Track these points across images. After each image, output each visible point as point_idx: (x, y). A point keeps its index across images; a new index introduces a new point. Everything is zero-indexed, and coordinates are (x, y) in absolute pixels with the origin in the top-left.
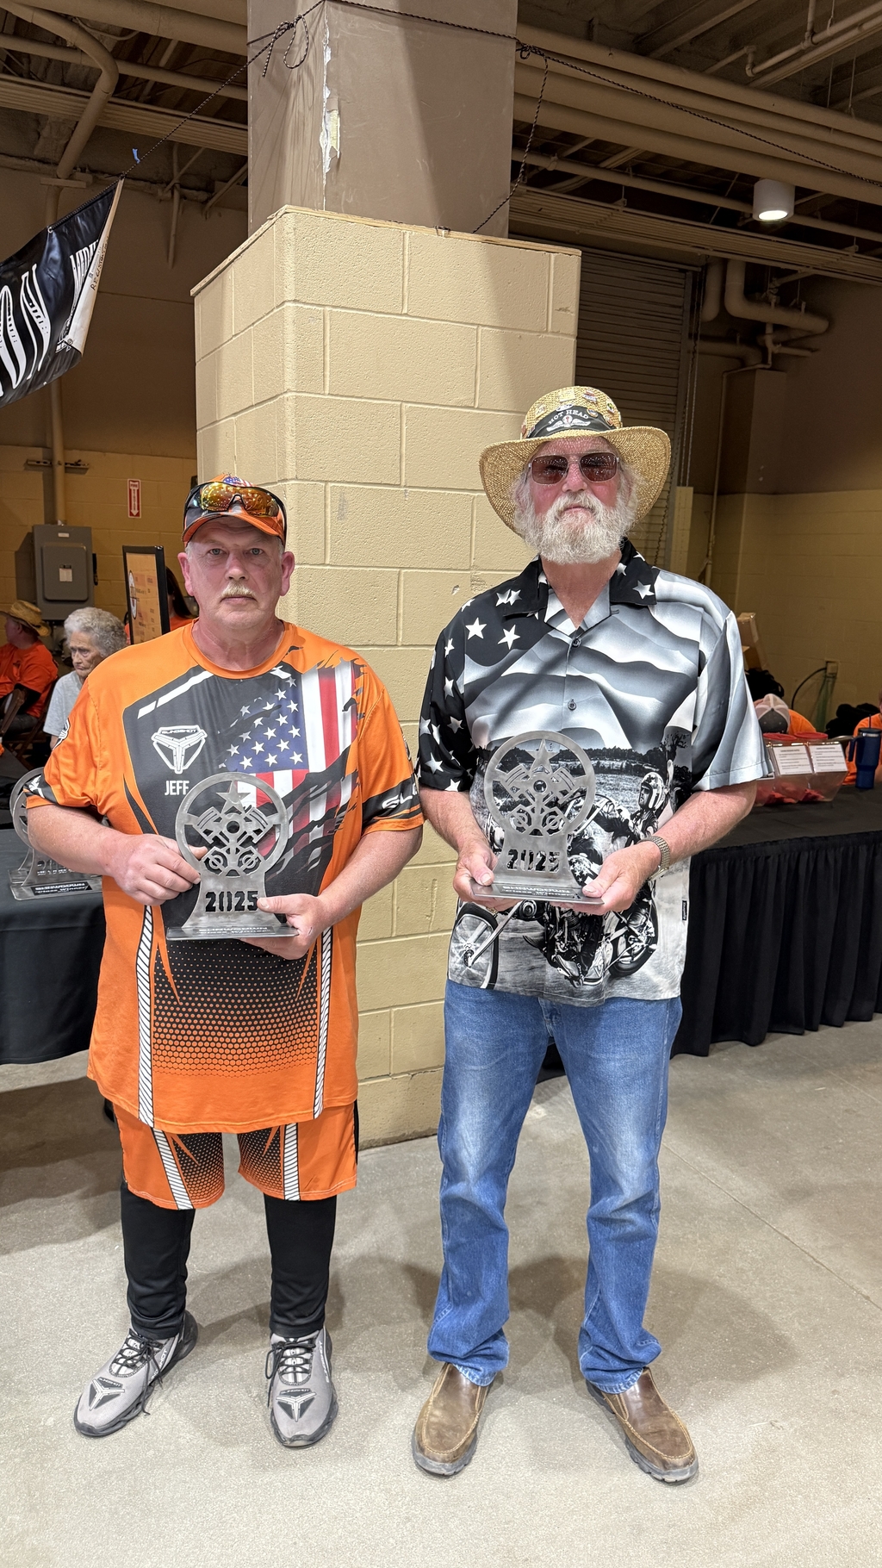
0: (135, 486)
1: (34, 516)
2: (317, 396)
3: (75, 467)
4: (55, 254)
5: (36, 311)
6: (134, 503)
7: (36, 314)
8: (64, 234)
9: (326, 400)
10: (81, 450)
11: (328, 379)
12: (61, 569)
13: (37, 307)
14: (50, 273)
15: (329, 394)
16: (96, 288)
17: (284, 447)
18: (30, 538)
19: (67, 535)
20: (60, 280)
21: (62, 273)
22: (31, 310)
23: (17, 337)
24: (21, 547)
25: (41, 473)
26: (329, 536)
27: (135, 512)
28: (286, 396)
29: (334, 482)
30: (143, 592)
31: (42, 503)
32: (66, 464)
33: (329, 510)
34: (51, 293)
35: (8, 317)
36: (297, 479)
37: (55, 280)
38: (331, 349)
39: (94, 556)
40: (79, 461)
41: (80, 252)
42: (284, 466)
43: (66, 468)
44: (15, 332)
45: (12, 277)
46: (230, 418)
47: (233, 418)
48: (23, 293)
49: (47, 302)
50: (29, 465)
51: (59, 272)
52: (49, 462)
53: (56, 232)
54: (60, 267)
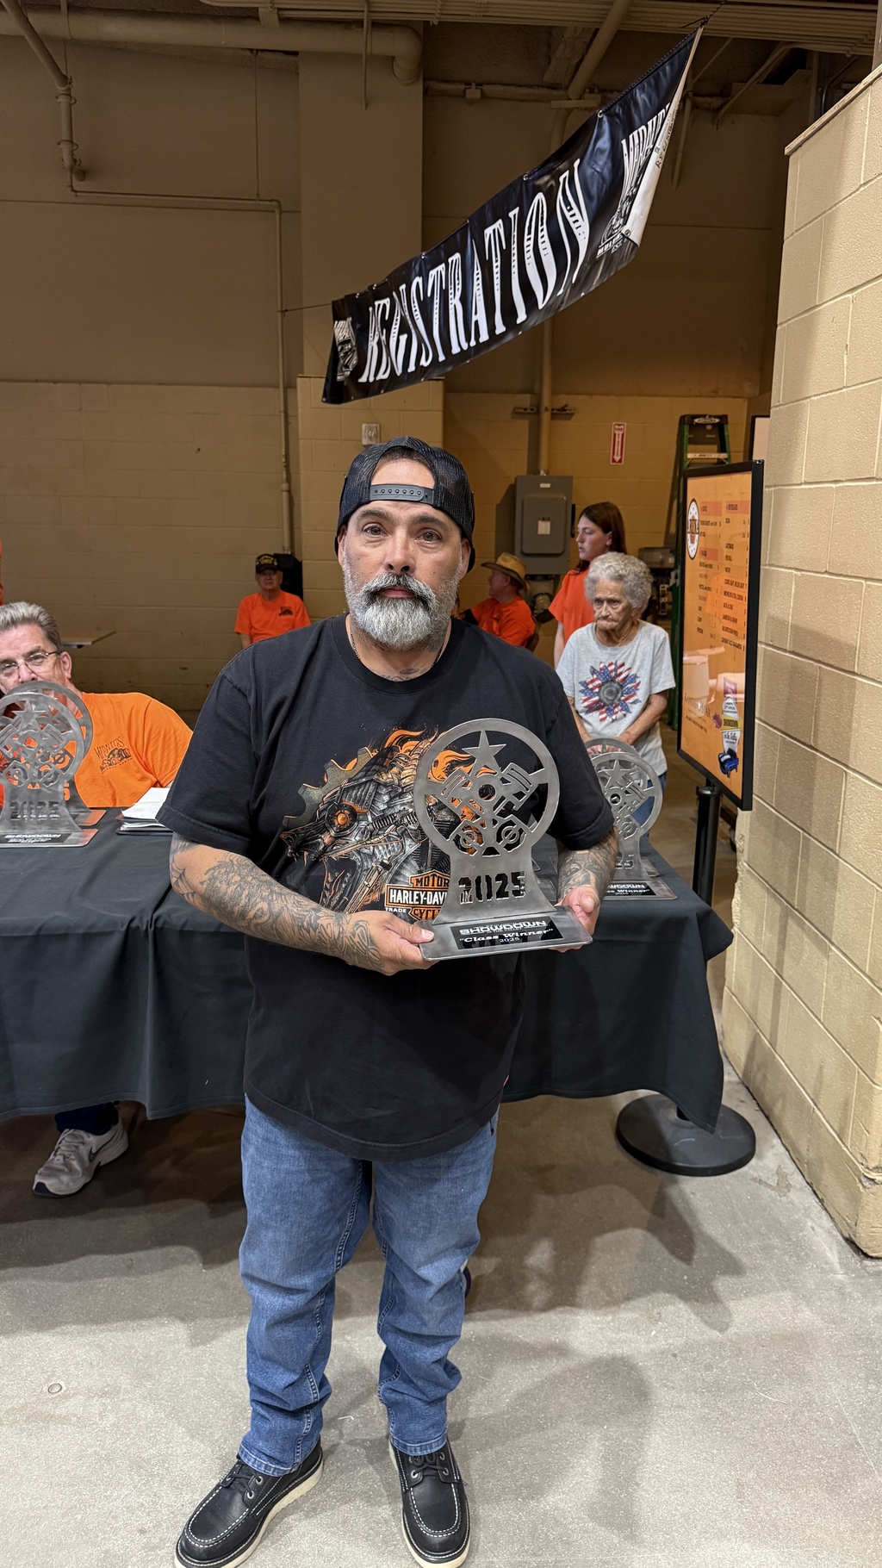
0: (620, 430)
1: (517, 467)
3: (562, 413)
4: (604, 143)
5: (574, 215)
6: (618, 448)
7: (574, 219)
8: (617, 115)
10: (568, 394)
12: (540, 522)
13: (576, 210)
14: (594, 166)
16: (660, 166)
18: (512, 490)
19: (548, 485)
20: (606, 172)
21: (610, 165)
22: (568, 215)
23: (549, 250)
24: (503, 499)
25: (528, 421)
27: (617, 458)
30: (714, 524)
31: (526, 453)
32: (553, 410)
34: (594, 190)
35: (540, 228)
37: (601, 174)
39: (574, 506)
40: (566, 406)
41: (635, 133)
43: (554, 416)
44: (548, 244)
45: (548, 182)
46: (842, 297)
47: (849, 296)
48: (560, 196)
49: (588, 201)
50: (516, 413)
51: (606, 163)
52: (536, 409)
53: (608, 115)
54: (609, 156)
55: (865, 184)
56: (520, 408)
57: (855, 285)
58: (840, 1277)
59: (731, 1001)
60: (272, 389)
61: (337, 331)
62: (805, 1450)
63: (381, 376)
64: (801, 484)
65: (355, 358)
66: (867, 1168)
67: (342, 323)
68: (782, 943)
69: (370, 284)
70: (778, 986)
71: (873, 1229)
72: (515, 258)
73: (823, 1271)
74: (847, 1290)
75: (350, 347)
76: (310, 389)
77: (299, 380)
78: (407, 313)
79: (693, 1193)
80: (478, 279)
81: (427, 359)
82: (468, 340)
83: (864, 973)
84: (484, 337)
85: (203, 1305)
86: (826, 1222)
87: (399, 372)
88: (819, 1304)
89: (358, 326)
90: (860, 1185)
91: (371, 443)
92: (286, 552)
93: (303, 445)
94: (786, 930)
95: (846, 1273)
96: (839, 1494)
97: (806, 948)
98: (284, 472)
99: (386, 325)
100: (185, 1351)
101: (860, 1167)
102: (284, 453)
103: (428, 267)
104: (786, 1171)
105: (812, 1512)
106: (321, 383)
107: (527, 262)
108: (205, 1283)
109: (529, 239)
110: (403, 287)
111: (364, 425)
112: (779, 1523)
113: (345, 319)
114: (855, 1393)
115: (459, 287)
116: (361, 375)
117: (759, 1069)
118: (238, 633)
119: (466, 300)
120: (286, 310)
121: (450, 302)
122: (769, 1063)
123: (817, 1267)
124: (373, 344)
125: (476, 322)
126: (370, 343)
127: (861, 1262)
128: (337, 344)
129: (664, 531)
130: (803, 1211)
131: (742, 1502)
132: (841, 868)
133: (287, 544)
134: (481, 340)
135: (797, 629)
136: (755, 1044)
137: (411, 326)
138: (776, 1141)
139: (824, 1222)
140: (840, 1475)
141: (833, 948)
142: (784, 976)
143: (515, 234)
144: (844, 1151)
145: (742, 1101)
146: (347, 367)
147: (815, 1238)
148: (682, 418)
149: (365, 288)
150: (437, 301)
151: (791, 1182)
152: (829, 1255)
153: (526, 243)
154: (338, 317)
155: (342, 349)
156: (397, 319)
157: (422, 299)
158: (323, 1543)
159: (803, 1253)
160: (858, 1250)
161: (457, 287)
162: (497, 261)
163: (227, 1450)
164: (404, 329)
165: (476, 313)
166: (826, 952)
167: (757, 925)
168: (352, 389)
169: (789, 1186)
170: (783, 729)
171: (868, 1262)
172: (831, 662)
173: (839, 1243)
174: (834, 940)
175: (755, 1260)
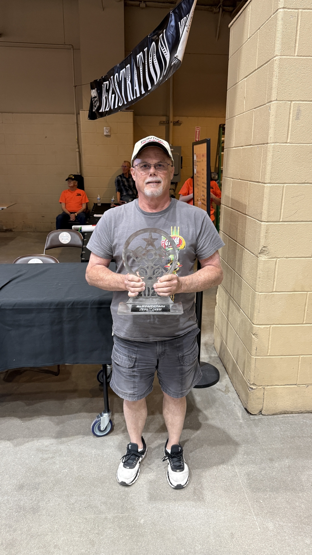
0: (198, 129)
2: (291, 57)
3: (177, 123)
4: (173, 23)
5: (164, 50)
6: (198, 136)
7: (165, 51)
8: (177, 13)
9: (295, 59)
10: (179, 116)
11: (297, 48)
13: (165, 48)
14: (170, 32)
15: (297, 56)
16: (189, 32)
17: (272, 85)
20: (174, 34)
21: (175, 31)
22: (162, 50)
23: (157, 63)
25: (165, 126)
26: (290, 128)
27: (197, 140)
28: (275, 58)
29: (295, 101)
30: (199, 162)
32: (174, 122)
33: (291, 115)
34: (170, 41)
35: (154, 55)
36: (277, 100)
37: (172, 35)
38: (300, 32)
39: (182, 157)
40: (179, 121)
41: (183, 19)
42: (270, 95)
43: (174, 124)
44: (156, 61)
45: (156, 38)
46: (244, 80)
47: (245, 79)
48: (160, 43)
49: (169, 45)
50: (161, 123)
51: (174, 31)
52: (168, 122)
53: (173, 13)
54: (175, 28)
55: (249, 38)
56: (162, 122)
57: (247, 75)
58: (241, 421)
59: (216, 329)
60: (72, 115)
61: (92, 93)
62: (219, 477)
63: (107, 110)
64: (233, 148)
65: (98, 103)
66: (250, 384)
67: (93, 90)
68: (228, 309)
69: (102, 76)
70: (227, 323)
71: (252, 405)
72: (146, 66)
73: (235, 419)
74: (243, 425)
75: (96, 99)
76: (84, 114)
77: (80, 111)
78: (114, 87)
79: (195, 394)
80: (136, 74)
81: (121, 103)
82: (133, 96)
83: (248, 318)
84: (138, 95)
85: (21, 435)
86: (240, 403)
87: (112, 108)
88: (232, 430)
89: (99, 91)
90: (248, 390)
91: (107, 134)
92: (78, 174)
93: (82, 135)
94: (229, 304)
95: (243, 420)
96: (228, 491)
97: (234, 310)
98: (77, 145)
99: (108, 91)
100: (12, 450)
101: (248, 384)
102: (77, 138)
103: (120, 70)
104: (228, 386)
105: (218, 497)
106: (87, 113)
107: (150, 67)
108: (22, 427)
109: (151, 59)
110: (112, 77)
111: (105, 128)
112: (206, 501)
113: (94, 89)
114: (239, 459)
115: (130, 77)
116: (100, 110)
117: (223, 352)
118: (61, 203)
119: (132, 81)
120: (76, 86)
121: (127, 82)
122: (225, 350)
123: (234, 418)
124: (104, 98)
125: (136, 90)
126: (103, 98)
127: (249, 416)
128: (92, 98)
129: (214, 166)
130: (232, 399)
131: (194, 495)
132: (243, 282)
133: (79, 171)
134: (137, 96)
135: (232, 199)
136: (222, 343)
137: (115, 91)
138: (227, 376)
139: (239, 403)
140: (229, 485)
141: (241, 310)
142: (229, 320)
143: (146, 57)
144: (244, 378)
145: (218, 363)
146: (95, 106)
147: (235, 408)
148: (220, 125)
149: (100, 78)
150: (123, 82)
151: (230, 390)
152: (238, 414)
153: (150, 61)
154: (92, 88)
155: (94, 100)
156: (111, 88)
157: (118, 81)
158: (50, 512)
159: (229, 414)
160: (248, 412)
161: (129, 77)
162: (141, 67)
163: (22, 482)
164: (113, 93)
165: (135, 87)
166: (239, 310)
167: (222, 303)
168: (97, 115)
169: (229, 391)
170: (228, 235)
171: (251, 416)
172: (240, 211)
173: (242, 410)
174: (241, 307)
175: (213, 416)
